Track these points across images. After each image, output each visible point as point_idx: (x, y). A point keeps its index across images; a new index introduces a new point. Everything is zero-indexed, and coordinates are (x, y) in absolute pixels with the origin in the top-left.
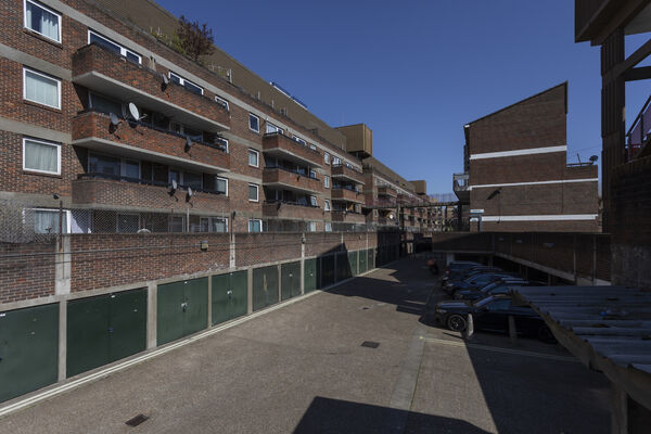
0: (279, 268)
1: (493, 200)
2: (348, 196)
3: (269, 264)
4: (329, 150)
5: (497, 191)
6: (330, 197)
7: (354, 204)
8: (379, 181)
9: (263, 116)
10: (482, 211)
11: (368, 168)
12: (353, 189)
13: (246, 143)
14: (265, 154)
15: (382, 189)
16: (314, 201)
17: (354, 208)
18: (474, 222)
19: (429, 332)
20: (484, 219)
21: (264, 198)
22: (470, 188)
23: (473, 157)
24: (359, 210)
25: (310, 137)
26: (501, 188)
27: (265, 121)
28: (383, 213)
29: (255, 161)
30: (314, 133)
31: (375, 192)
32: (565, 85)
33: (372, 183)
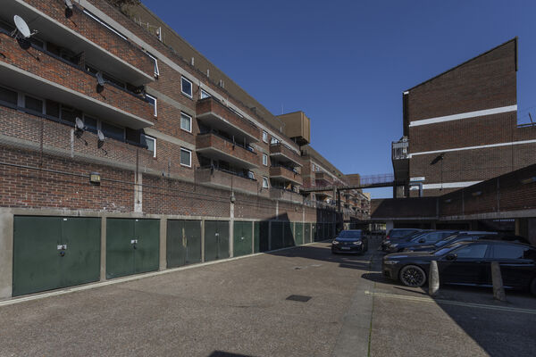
0: (202, 224)
1: (436, 166)
2: (285, 174)
3: (190, 217)
4: (267, 130)
5: (439, 157)
6: (268, 175)
7: (293, 185)
8: (316, 167)
9: (197, 82)
10: (423, 179)
11: (306, 155)
12: (292, 169)
13: (178, 106)
14: (199, 121)
15: (319, 174)
16: (251, 175)
17: (292, 187)
18: (414, 191)
19: (375, 287)
20: (425, 187)
21: (198, 165)
22: (410, 156)
23: (413, 124)
24: (297, 189)
25: (248, 113)
26: (443, 154)
27: (199, 87)
28: (321, 198)
29: (187, 126)
30: (252, 111)
31: (313, 176)
32: (515, 40)
33: (310, 169)
